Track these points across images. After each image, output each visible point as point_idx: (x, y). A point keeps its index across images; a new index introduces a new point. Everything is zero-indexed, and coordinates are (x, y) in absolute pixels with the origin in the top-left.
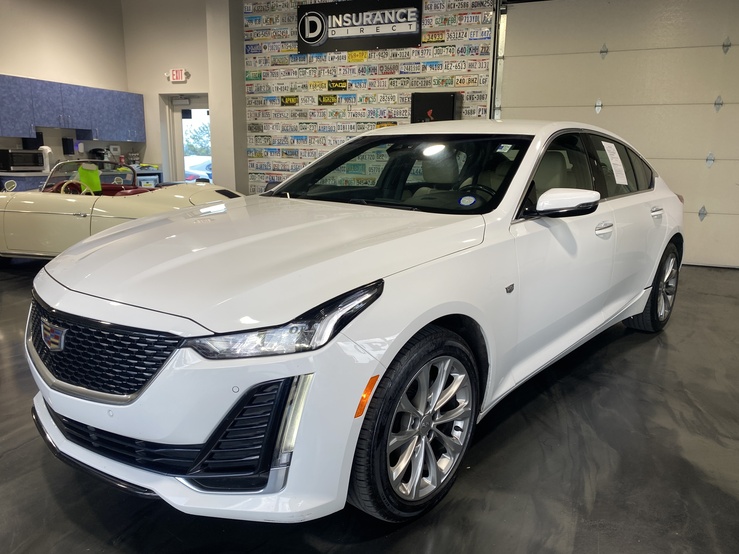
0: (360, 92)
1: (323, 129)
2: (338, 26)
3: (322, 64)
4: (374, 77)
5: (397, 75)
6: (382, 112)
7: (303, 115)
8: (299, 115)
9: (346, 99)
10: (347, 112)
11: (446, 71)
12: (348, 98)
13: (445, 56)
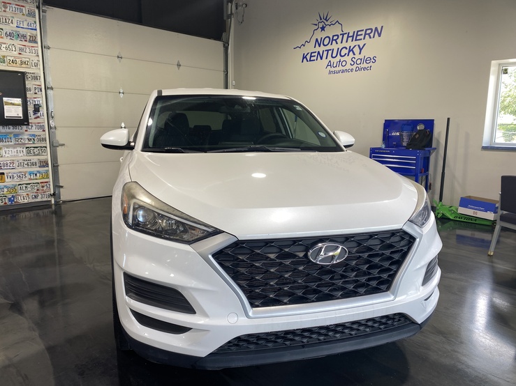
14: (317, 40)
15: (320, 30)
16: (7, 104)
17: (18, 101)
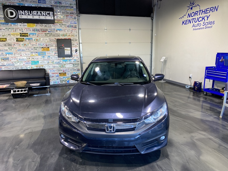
0: (34, 38)
1: (19, 50)
2: (22, 14)
3: (16, 27)
4: (39, 33)
5: (47, 32)
6: (44, 44)
7: (9, 45)
8: (8, 45)
9: (28, 40)
10: (29, 44)
11: (64, 32)
12: (29, 39)
13: (63, 28)
14: (189, 14)
15: (190, 9)
16: (66, 50)
17: (69, 49)
